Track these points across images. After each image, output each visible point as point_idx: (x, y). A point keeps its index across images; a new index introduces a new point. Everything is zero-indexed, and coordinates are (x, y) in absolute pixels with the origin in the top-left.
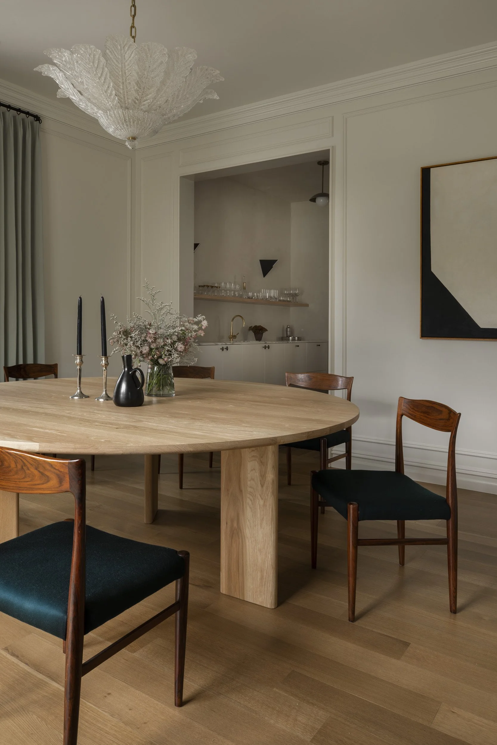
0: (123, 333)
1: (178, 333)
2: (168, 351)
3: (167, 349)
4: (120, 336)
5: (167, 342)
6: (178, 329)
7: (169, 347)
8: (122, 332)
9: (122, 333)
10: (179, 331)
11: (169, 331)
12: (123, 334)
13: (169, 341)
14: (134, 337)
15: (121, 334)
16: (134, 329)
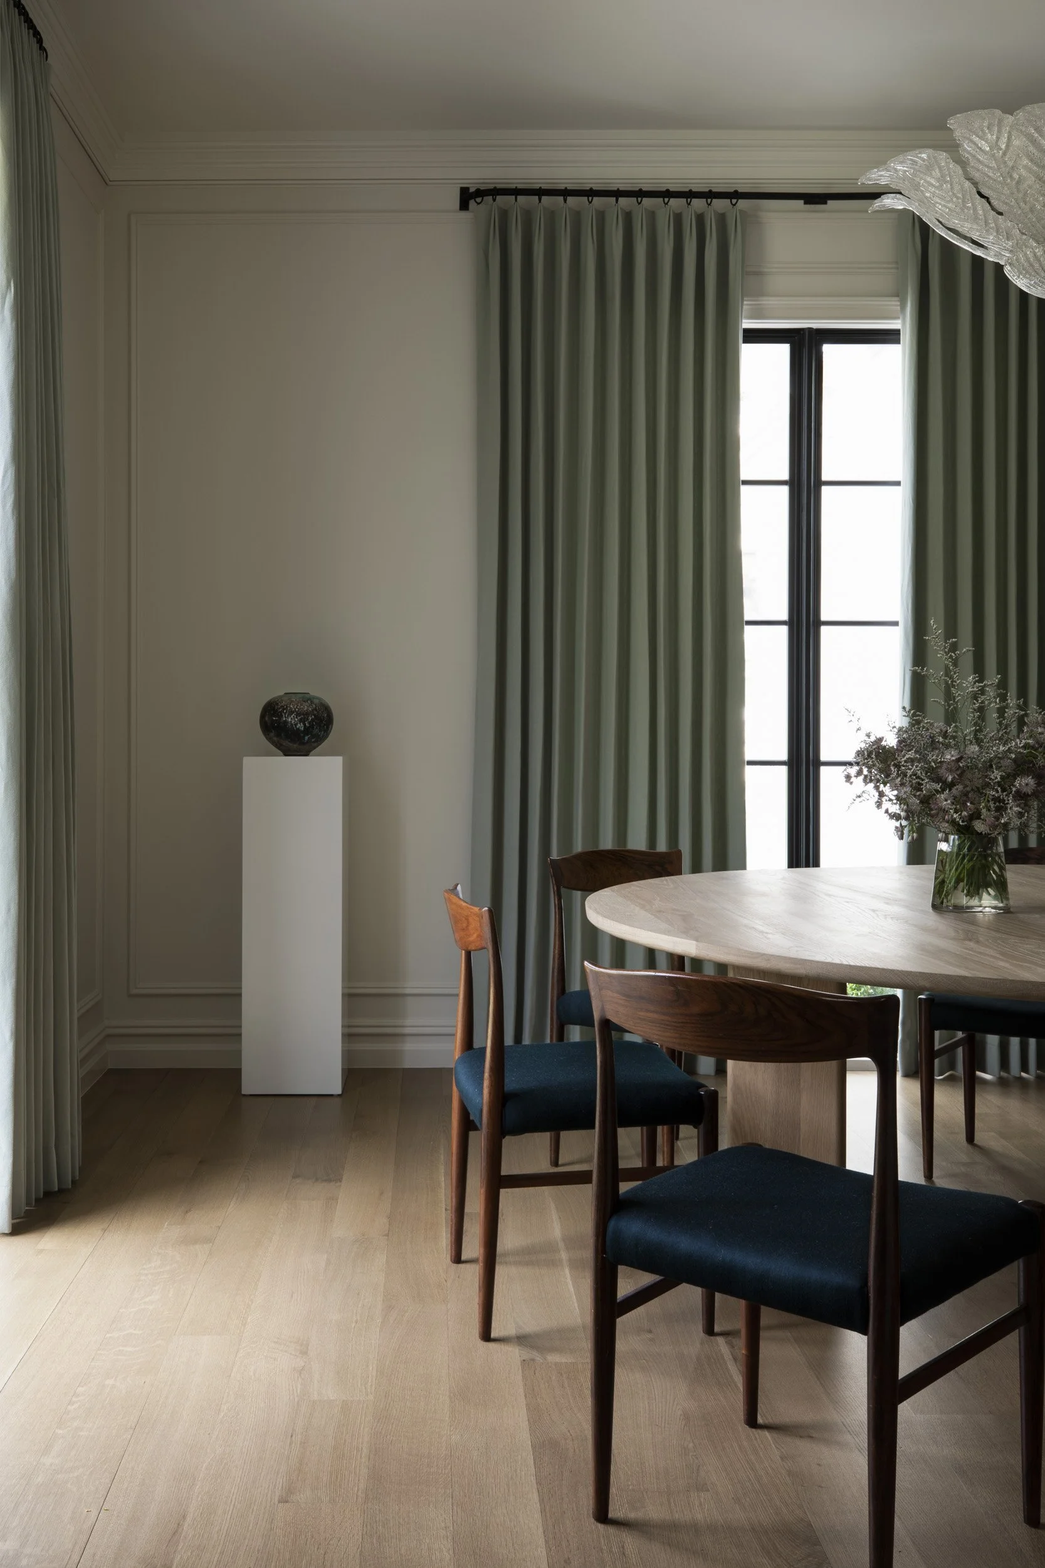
0: (876, 756)
1: (1017, 753)
2: (996, 800)
3: (993, 795)
4: (870, 763)
5: (991, 779)
6: (1016, 744)
7: (997, 792)
8: (874, 753)
9: (873, 756)
10: (1020, 748)
11: (994, 749)
12: (877, 759)
13: (996, 775)
14: (904, 766)
15: (873, 758)
16: (904, 746)
